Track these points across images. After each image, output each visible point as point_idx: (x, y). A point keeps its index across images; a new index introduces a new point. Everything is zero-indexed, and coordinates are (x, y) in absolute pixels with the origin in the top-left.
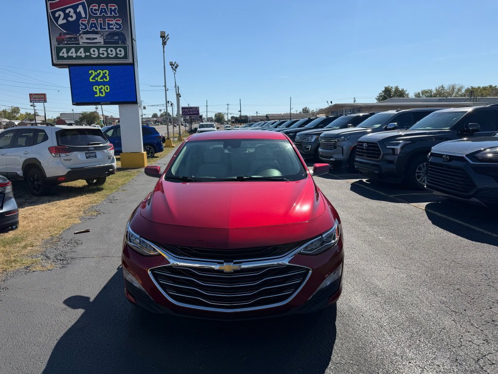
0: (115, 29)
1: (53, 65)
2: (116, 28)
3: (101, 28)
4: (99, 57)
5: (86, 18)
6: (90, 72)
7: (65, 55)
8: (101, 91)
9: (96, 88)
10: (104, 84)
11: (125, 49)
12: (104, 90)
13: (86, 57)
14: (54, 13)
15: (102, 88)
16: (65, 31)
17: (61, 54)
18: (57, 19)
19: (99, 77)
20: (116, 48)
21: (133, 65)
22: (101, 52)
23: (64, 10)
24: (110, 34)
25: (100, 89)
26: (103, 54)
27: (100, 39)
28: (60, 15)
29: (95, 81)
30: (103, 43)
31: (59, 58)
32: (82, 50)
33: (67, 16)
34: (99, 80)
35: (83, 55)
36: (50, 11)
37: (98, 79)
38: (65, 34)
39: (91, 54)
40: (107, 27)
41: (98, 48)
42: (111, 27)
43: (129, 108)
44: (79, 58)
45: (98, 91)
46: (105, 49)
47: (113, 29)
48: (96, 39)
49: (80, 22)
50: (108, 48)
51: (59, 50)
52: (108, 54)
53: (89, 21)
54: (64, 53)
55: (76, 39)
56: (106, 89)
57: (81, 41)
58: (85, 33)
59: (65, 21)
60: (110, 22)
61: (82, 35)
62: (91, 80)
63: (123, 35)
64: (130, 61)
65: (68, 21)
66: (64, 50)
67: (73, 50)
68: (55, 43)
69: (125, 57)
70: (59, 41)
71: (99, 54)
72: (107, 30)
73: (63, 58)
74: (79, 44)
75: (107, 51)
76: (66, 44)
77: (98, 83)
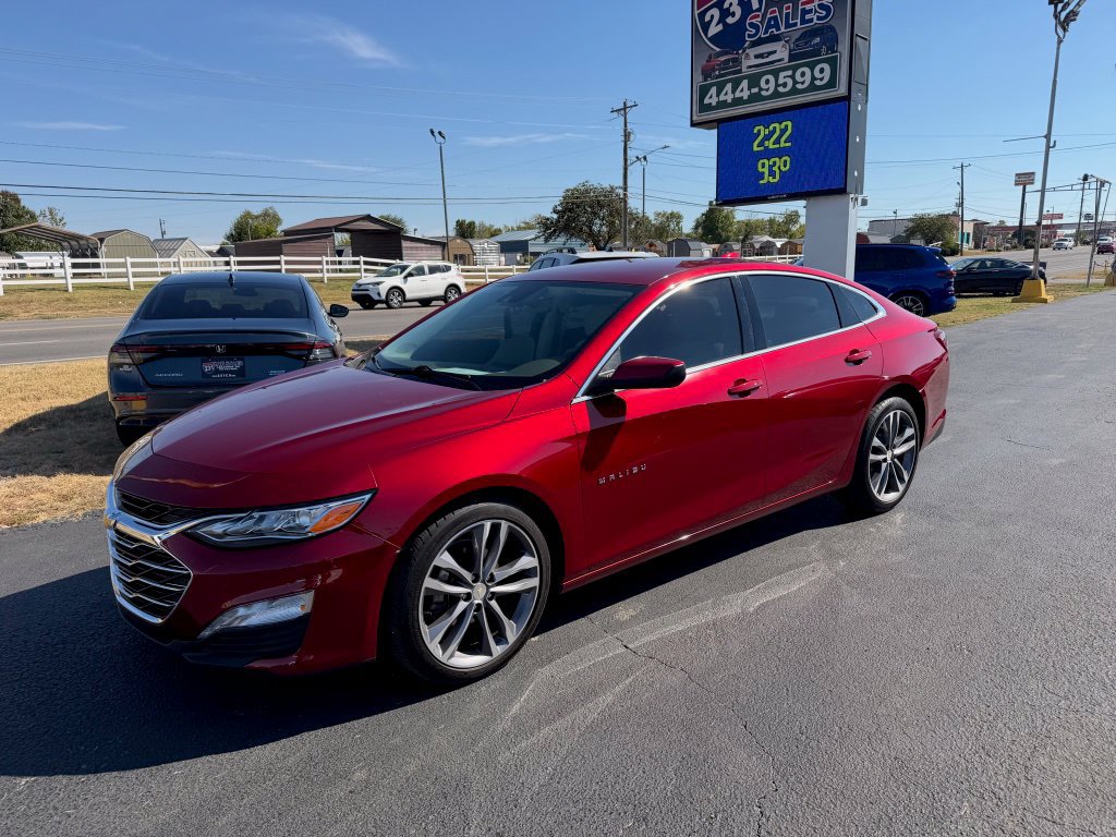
0: (815, 21)
1: (693, 124)
2: (819, 18)
3: (788, 25)
4: (776, 95)
5: (759, 10)
6: (755, 131)
7: (714, 101)
8: (771, 170)
9: (763, 166)
10: (779, 153)
11: (833, 63)
12: (779, 168)
13: (754, 98)
14: (701, 16)
15: (775, 163)
16: (718, 50)
17: (706, 101)
18: (706, 27)
19: (772, 140)
20: (812, 66)
21: (847, 98)
22: (781, 81)
23: (720, 4)
24: (803, 36)
25: (770, 167)
26: (785, 85)
27: (781, 52)
28: (712, 17)
29: (762, 148)
30: (786, 60)
31: (704, 108)
32: (745, 83)
33: (726, 13)
34: (771, 147)
35: (745, 95)
36: (696, 12)
37: (770, 144)
38: (719, 54)
39: (761, 89)
40: (799, 21)
41: (775, 73)
42: (808, 17)
43: (828, 204)
44: (738, 102)
45: (766, 170)
46: (790, 73)
47: (811, 20)
48: (775, 52)
49: (748, 21)
50: (794, 69)
51: (704, 91)
52: (795, 82)
53: (764, 16)
54: (712, 98)
55: (737, 61)
56: (783, 164)
57: (745, 63)
58: (754, 44)
59: (720, 27)
60: (808, 7)
61: (748, 51)
62: (755, 149)
63: (832, 29)
64: (842, 90)
65: (725, 24)
66: (713, 90)
67: (729, 87)
68: (699, 78)
69: (832, 83)
70: (706, 74)
71: (777, 85)
72: (799, 26)
73: (709, 108)
74: (740, 71)
75: (793, 77)
76: (718, 77)
77: (768, 154)
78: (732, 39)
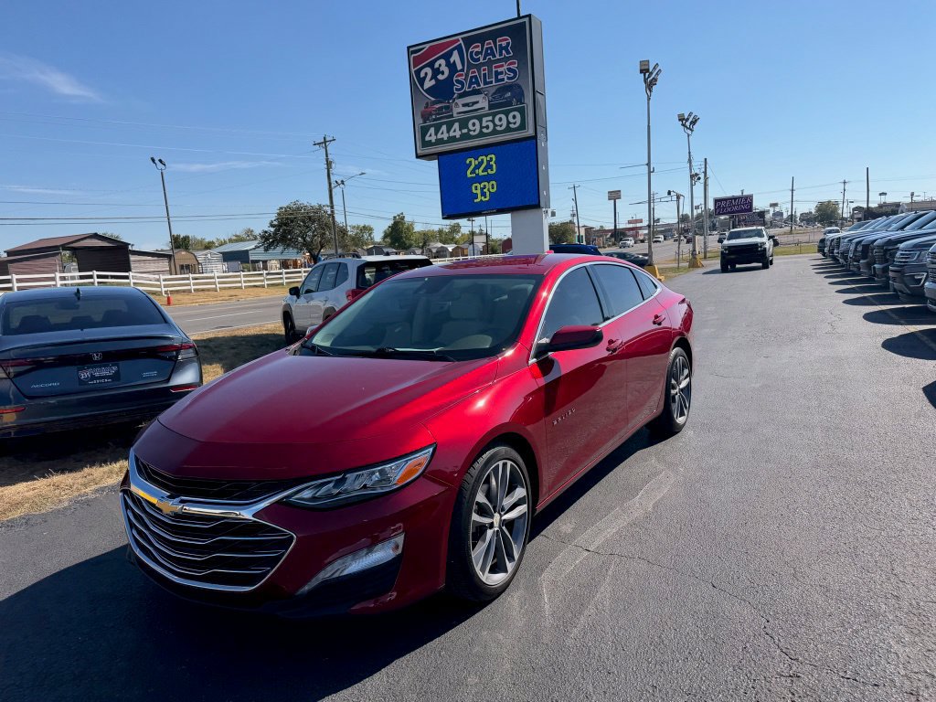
0: (506, 80)
1: (418, 157)
2: (508, 78)
3: (486, 83)
4: (481, 134)
5: (463, 70)
6: (468, 162)
7: (433, 139)
8: (483, 191)
9: (476, 189)
10: (488, 178)
11: (522, 111)
12: (489, 190)
13: (465, 137)
14: (418, 72)
15: (485, 187)
16: (433, 99)
17: (427, 138)
18: (422, 81)
19: (480, 170)
20: (507, 114)
21: (535, 138)
22: (484, 125)
23: (431, 65)
24: (498, 91)
25: (482, 189)
26: (487, 127)
27: (482, 102)
28: (426, 74)
29: (474, 175)
30: (487, 108)
31: (426, 144)
32: (456, 126)
33: (436, 72)
34: (481, 174)
35: (458, 134)
36: (413, 70)
37: (480, 172)
38: (434, 103)
39: (469, 130)
40: (494, 80)
41: (480, 118)
42: (500, 77)
43: (528, 216)
44: (452, 139)
45: (479, 192)
46: (490, 118)
47: (503, 80)
48: (477, 102)
49: (455, 79)
50: (494, 115)
51: (424, 131)
52: (495, 125)
53: (467, 75)
54: (431, 136)
55: (449, 108)
56: (491, 187)
57: (455, 111)
58: (461, 96)
59: (433, 82)
60: (500, 70)
61: (456, 101)
62: (469, 175)
63: (519, 87)
64: (530, 132)
65: (437, 80)
66: (432, 130)
67: (444, 128)
68: (419, 121)
69: (523, 126)
70: (425, 117)
71: (482, 127)
72: (494, 84)
73: (429, 144)
74: (452, 116)
75: (493, 121)
76: (435, 120)
77: (479, 179)
78: (443, 91)
